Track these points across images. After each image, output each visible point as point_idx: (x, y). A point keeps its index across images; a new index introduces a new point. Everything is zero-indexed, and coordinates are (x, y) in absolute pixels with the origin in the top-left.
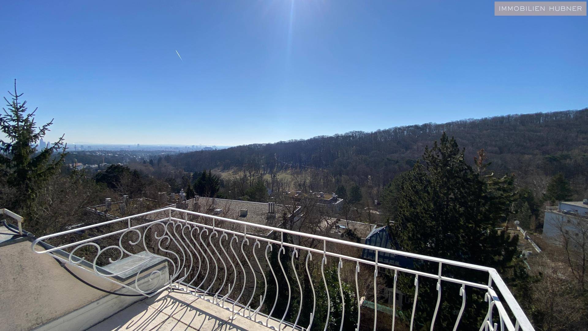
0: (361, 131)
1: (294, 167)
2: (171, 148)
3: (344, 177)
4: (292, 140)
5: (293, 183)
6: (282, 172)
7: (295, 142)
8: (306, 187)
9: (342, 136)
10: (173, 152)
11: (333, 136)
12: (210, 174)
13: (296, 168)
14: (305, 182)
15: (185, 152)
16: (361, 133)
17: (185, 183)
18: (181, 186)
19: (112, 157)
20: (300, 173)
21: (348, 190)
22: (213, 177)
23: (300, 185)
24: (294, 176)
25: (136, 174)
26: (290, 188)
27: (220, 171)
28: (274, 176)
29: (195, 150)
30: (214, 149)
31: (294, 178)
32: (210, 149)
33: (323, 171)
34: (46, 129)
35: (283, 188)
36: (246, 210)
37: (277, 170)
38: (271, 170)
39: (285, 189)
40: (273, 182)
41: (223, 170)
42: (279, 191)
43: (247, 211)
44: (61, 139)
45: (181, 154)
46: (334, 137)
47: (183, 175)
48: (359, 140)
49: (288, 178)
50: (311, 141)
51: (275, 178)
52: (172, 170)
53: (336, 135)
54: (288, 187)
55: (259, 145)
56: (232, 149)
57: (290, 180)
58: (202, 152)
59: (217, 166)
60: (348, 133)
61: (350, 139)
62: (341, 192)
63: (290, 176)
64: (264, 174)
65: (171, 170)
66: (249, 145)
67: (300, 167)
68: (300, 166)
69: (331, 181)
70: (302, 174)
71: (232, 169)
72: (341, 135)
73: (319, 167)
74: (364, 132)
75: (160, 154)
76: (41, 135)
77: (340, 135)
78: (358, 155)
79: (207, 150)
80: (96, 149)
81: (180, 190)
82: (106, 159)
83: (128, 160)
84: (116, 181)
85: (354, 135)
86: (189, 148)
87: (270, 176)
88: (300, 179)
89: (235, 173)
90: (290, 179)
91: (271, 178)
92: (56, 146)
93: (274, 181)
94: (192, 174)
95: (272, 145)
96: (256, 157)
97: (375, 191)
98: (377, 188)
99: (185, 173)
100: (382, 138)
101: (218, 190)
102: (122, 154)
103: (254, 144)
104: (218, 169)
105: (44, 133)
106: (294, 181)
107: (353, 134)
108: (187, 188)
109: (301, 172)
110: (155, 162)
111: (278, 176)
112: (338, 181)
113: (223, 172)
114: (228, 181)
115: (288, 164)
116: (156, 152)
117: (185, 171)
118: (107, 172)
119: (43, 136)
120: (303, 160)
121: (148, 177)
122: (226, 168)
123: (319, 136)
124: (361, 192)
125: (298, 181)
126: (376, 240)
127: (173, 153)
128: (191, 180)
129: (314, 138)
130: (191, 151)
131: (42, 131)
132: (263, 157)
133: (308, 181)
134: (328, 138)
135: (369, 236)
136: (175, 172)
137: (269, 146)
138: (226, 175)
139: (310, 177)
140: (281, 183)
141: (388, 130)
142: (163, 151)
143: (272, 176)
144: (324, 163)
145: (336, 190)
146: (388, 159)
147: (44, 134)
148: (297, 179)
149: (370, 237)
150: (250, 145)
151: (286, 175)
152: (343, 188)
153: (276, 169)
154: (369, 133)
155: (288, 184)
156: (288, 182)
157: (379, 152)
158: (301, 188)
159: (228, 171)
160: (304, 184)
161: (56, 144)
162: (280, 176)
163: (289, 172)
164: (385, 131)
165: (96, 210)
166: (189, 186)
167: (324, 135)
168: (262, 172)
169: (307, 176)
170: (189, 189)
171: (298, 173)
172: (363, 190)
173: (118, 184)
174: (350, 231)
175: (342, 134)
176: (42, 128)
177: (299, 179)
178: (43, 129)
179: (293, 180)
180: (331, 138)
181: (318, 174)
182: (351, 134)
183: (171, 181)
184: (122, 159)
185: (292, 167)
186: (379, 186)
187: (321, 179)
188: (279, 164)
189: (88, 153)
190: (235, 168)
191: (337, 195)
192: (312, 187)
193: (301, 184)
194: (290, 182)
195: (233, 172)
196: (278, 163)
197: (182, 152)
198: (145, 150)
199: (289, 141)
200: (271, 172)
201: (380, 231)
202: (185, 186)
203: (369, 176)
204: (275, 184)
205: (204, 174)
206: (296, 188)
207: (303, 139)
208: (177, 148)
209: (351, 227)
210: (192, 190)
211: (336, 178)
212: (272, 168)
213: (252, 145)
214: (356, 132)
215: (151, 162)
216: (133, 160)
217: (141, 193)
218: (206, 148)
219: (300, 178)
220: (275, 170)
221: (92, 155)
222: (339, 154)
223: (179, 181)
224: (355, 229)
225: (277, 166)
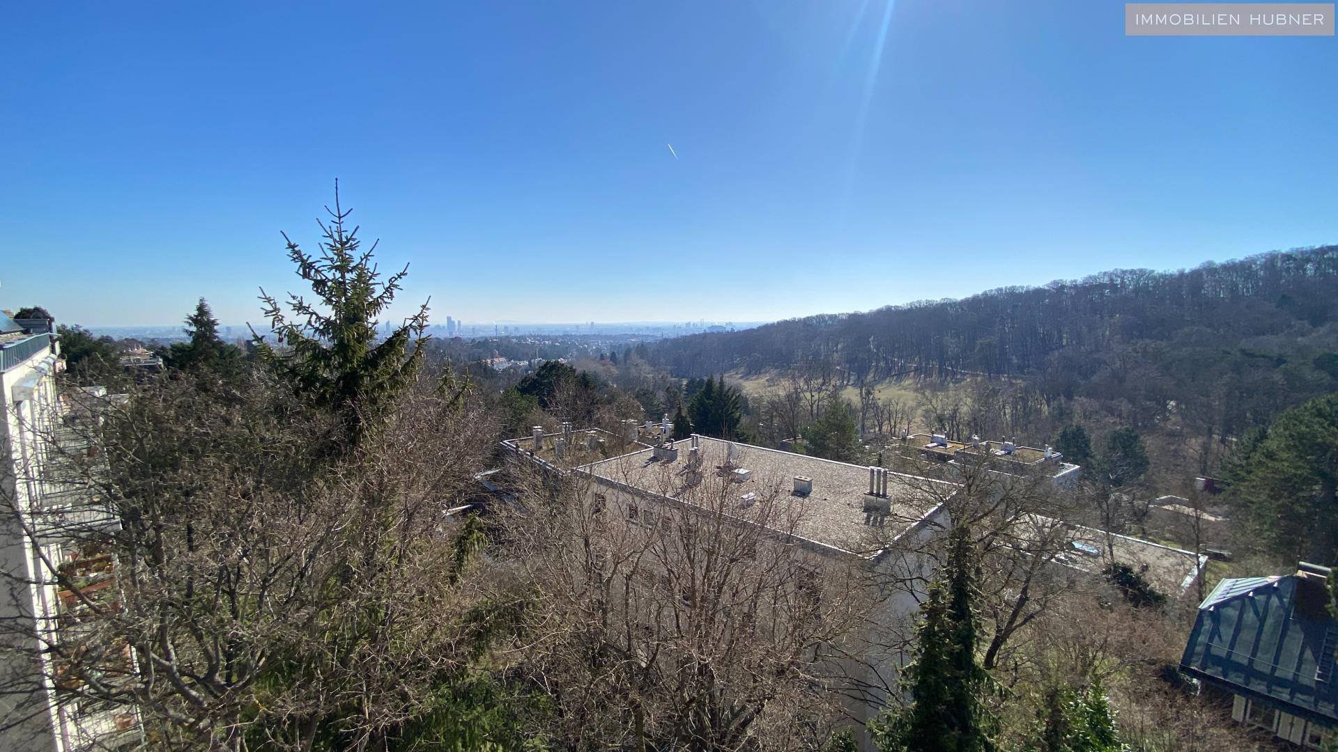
0: (1141, 270)
1: (924, 370)
2: (648, 328)
3: (1080, 404)
4: (919, 302)
5: (920, 412)
6: (890, 382)
7: (926, 307)
8: (958, 426)
9: (1076, 287)
10: (652, 336)
11: (1046, 288)
12: (722, 383)
13: (928, 373)
14: (955, 411)
15: (672, 336)
16: (1142, 276)
17: (672, 400)
18: (664, 406)
19: (550, 347)
20: (942, 387)
21: (1097, 439)
22: (728, 391)
23: (940, 419)
24: (923, 394)
25: (585, 382)
26: (912, 425)
27: (741, 378)
28: (869, 393)
29: (691, 333)
30: (729, 329)
31: (924, 400)
32: (720, 331)
33: (1011, 384)
34: (396, 286)
35: (893, 424)
36: (809, 479)
37: (877, 378)
38: (859, 378)
39: (898, 426)
40: (866, 407)
41: (746, 376)
42: (880, 430)
43: (810, 483)
44: (424, 307)
45: (666, 340)
46: (1049, 291)
47: (669, 385)
48: (1133, 295)
49: (907, 400)
50: (974, 304)
51: (871, 397)
52: (649, 373)
53: (1055, 282)
54: (905, 422)
55: (832, 317)
56: (767, 329)
57: (911, 403)
58: (704, 336)
59: (733, 366)
60: (1095, 278)
61: (1102, 295)
62: (1074, 446)
63: (912, 394)
64: (842, 387)
65: (647, 373)
66: (805, 319)
67: (940, 372)
68: (940, 368)
69: (1039, 411)
70: (948, 391)
71: (766, 372)
72: (1072, 282)
73: (1000, 372)
74: (1153, 271)
75: (628, 341)
76: (386, 300)
77: (1068, 284)
78: (1132, 338)
79: (715, 331)
80: (527, 334)
81: (663, 414)
82: (541, 350)
83: (575, 353)
84: (549, 394)
85: (1119, 282)
86: (680, 327)
87: (858, 391)
88: (941, 402)
89: (772, 382)
90: (913, 400)
91: (859, 399)
92: (414, 324)
93: (869, 405)
94: (685, 382)
95: (863, 316)
96: (822, 347)
97: (1194, 446)
98: (1201, 440)
99: (673, 379)
100: (1221, 288)
101: (738, 420)
102: (566, 341)
103: (817, 316)
104: (737, 373)
105: (391, 293)
106: (923, 408)
107: (1111, 280)
108: (675, 412)
109: (942, 383)
110: (620, 356)
111: (877, 392)
112: (1061, 414)
113: (747, 379)
114: (758, 400)
115: (905, 362)
116: (622, 337)
117: (672, 377)
118: (538, 375)
119: (389, 300)
120: (950, 353)
121: (606, 385)
122: (753, 370)
123: (1001, 289)
124: (1143, 448)
125: (936, 409)
126: (1240, 617)
127: (650, 340)
128: (682, 395)
129: (985, 294)
130: (684, 334)
131: (387, 290)
132: (839, 346)
133: (964, 409)
134: (1027, 292)
135: (1212, 602)
136: (654, 378)
137: (855, 319)
138: (754, 388)
139: (971, 398)
140: (885, 412)
141: (1242, 263)
142: (634, 336)
143: (861, 392)
144: (1016, 361)
145: (1056, 436)
146: (1243, 351)
147: (392, 296)
148: (931, 402)
149: (1217, 606)
150: (808, 318)
151: (900, 392)
152: (1082, 433)
153: (872, 375)
154: (1171, 275)
155: (907, 415)
156: (906, 408)
157: (1209, 330)
158: (943, 425)
159: (757, 379)
160: (953, 417)
161: (415, 319)
162: (885, 393)
163: (907, 382)
164: (1230, 268)
165: (517, 446)
166: (680, 409)
167: (1018, 285)
168: (835, 381)
169: (962, 395)
170: (679, 415)
171: (935, 388)
172: (1150, 443)
173: (551, 402)
174: (1127, 570)
175: (1075, 281)
176: (387, 285)
177: (939, 406)
178: (389, 287)
179: (920, 404)
180: (1038, 293)
181: (995, 393)
182: (1106, 280)
183: (645, 396)
184: (564, 351)
185: (916, 370)
186: (1210, 432)
187: (1004, 407)
188: (882, 364)
189: (514, 340)
190: (774, 372)
191: (1058, 454)
192: (976, 424)
193: (944, 415)
194: (912, 409)
195: (767, 380)
196: (878, 361)
197: (667, 337)
198: (603, 334)
199: (911, 304)
200: (860, 383)
201: (1257, 591)
202: (672, 407)
203: (1173, 403)
204: (870, 413)
205: (710, 383)
206: (929, 425)
207: (950, 299)
208: (658, 329)
209: (1121, 556)
210: (686, 417)
211: (1054, 404)
212: (862, 371)
213: (814, 318)
214: (1124, 272)
215: (613, 357)
216: (583, 353)
217: (590, 420)
218: (713, 327)
219: (941, 400)
220: (870, 377)
221: (520, 344)
222: (1065, 335)
223: (661, 396)
224: (1145, 568)
225: (877, 366)
